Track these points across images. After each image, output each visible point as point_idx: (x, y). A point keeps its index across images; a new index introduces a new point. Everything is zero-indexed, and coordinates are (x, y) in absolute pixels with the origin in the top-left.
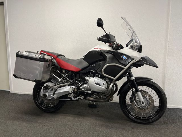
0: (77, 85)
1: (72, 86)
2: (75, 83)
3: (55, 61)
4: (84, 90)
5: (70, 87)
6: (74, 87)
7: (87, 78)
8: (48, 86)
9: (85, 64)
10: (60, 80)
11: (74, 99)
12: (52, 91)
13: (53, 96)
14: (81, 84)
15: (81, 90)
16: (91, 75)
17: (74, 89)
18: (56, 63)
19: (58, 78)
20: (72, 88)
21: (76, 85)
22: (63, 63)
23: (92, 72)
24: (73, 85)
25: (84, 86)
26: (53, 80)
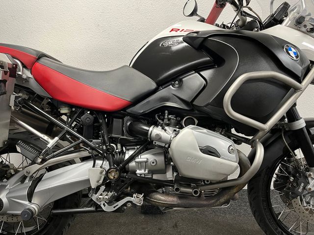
0: (117, 157)
1: (99, 162)
2: (108, 150)
3: (30, 76)
4: (142, 171)
5: (91, 163)
6: (106, 165)
7: (155, 131)
8: (7, 166)
9: (145, 83)
10: (52, 142)
11: (107, 208)
12: (23, 186)
13: (27, 203)
14: (131, 153)
15: (134, 172)
16: (169, 119)
17: (108, 172)
18: (34, 85)
19: (46, 138)
20: (98, 168)
21: (113, 156)
22: (60, 81)
23: (172, 110)
24: (103, 158)
25: (144, 157)
26: (21, 147)
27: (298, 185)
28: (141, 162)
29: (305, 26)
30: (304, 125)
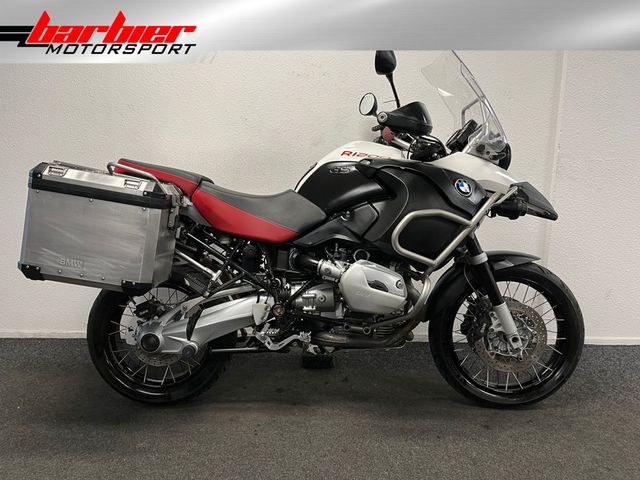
0: (282, 292)
1: (263, 298)
2: (272, 284)
3: (190, 204)
4: (310, 308)
5: (255, 299)
6: (271, 301)
7: (325, 265)
8: (158, 302)
9: (311, 211)
10: (215, 276)
11: (271, 346)
14: (297, 288)
15: (301, 309)
16: (339, 253)
17: (272, 309)
18: (193, 213)
19: (209, 271)
20: (262, 303)
21: (278, 291)
22: (221, 209)
23: (342, 243)
24: (269, 293)
25: (311, 293)
27: (481, 326)
28: (308, 298)
29: (488, 153)
30: (486, 259)
